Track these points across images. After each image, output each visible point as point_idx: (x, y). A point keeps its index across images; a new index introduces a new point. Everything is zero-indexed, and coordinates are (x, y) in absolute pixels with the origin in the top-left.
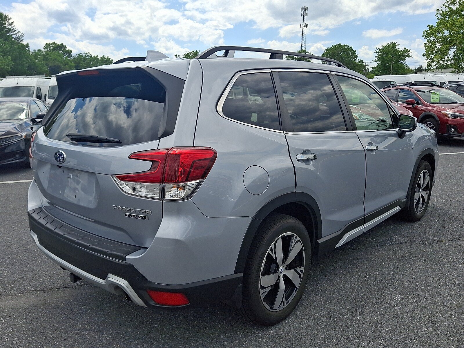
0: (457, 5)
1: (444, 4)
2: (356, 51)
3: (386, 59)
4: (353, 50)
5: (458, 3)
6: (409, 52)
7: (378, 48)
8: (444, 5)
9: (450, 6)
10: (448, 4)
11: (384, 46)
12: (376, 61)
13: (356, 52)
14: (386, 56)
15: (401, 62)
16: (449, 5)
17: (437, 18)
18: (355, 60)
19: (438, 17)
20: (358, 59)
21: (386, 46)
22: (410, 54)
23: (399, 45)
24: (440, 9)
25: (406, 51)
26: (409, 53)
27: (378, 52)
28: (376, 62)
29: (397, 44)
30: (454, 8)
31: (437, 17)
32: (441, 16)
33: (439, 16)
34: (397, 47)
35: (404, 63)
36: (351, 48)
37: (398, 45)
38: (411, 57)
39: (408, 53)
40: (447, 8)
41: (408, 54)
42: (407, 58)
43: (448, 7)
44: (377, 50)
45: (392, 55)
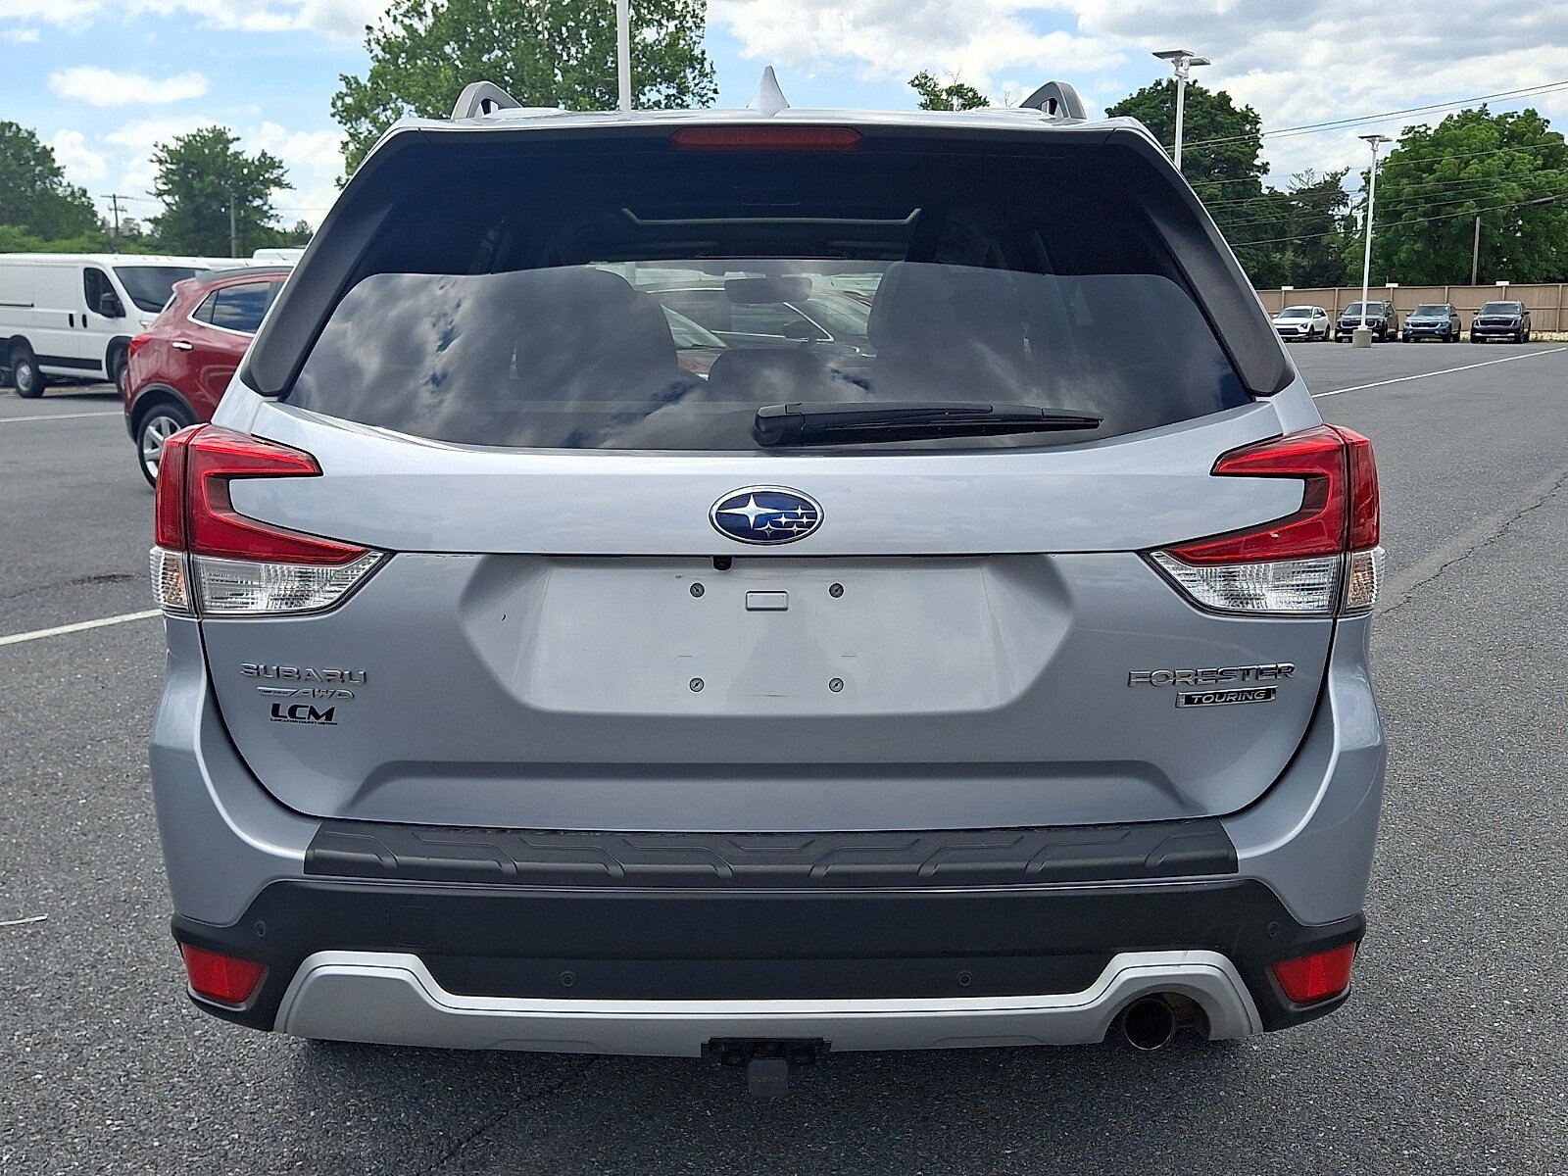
0: (430, 20)
1: (389, 10)
2: (52, 149)
3: (202, 190)
4: (41, 145)
5: (429, 14)
6: (279, 167)
7: (164, 147)
8: (388, 13)
9: (407, 21)
10: (401, 11)
11: (186, 139)
12: (160, 194)
13: (54, 155)
14: (199, 176)
15: (255, 204)
16: (405, 16)
17: (372, 55)
18: (55, 186)
19: (374, 53)
20: (65, 184)
21: (191, 138)
22: (282, 175)
23: (238, 139)
24: (376, 26)
25: (267, 163)
26: (281, 171)
27: (163, 159)
28: (160, 199)
29: (230, 136)
30: (421, 27)
31: (371, 52)
32: (383, 50)
33: (377, 50)
34: (233, 148)
35: (266, 208)
36: (32, 135)
37: (234, 139)
38: (291, 188)
39: (276, 173)
40: (398, 25)
41: (276, 176)
42: (274, 190)
43: (402, 21)
44: (160, 154)
45: (220, 176)
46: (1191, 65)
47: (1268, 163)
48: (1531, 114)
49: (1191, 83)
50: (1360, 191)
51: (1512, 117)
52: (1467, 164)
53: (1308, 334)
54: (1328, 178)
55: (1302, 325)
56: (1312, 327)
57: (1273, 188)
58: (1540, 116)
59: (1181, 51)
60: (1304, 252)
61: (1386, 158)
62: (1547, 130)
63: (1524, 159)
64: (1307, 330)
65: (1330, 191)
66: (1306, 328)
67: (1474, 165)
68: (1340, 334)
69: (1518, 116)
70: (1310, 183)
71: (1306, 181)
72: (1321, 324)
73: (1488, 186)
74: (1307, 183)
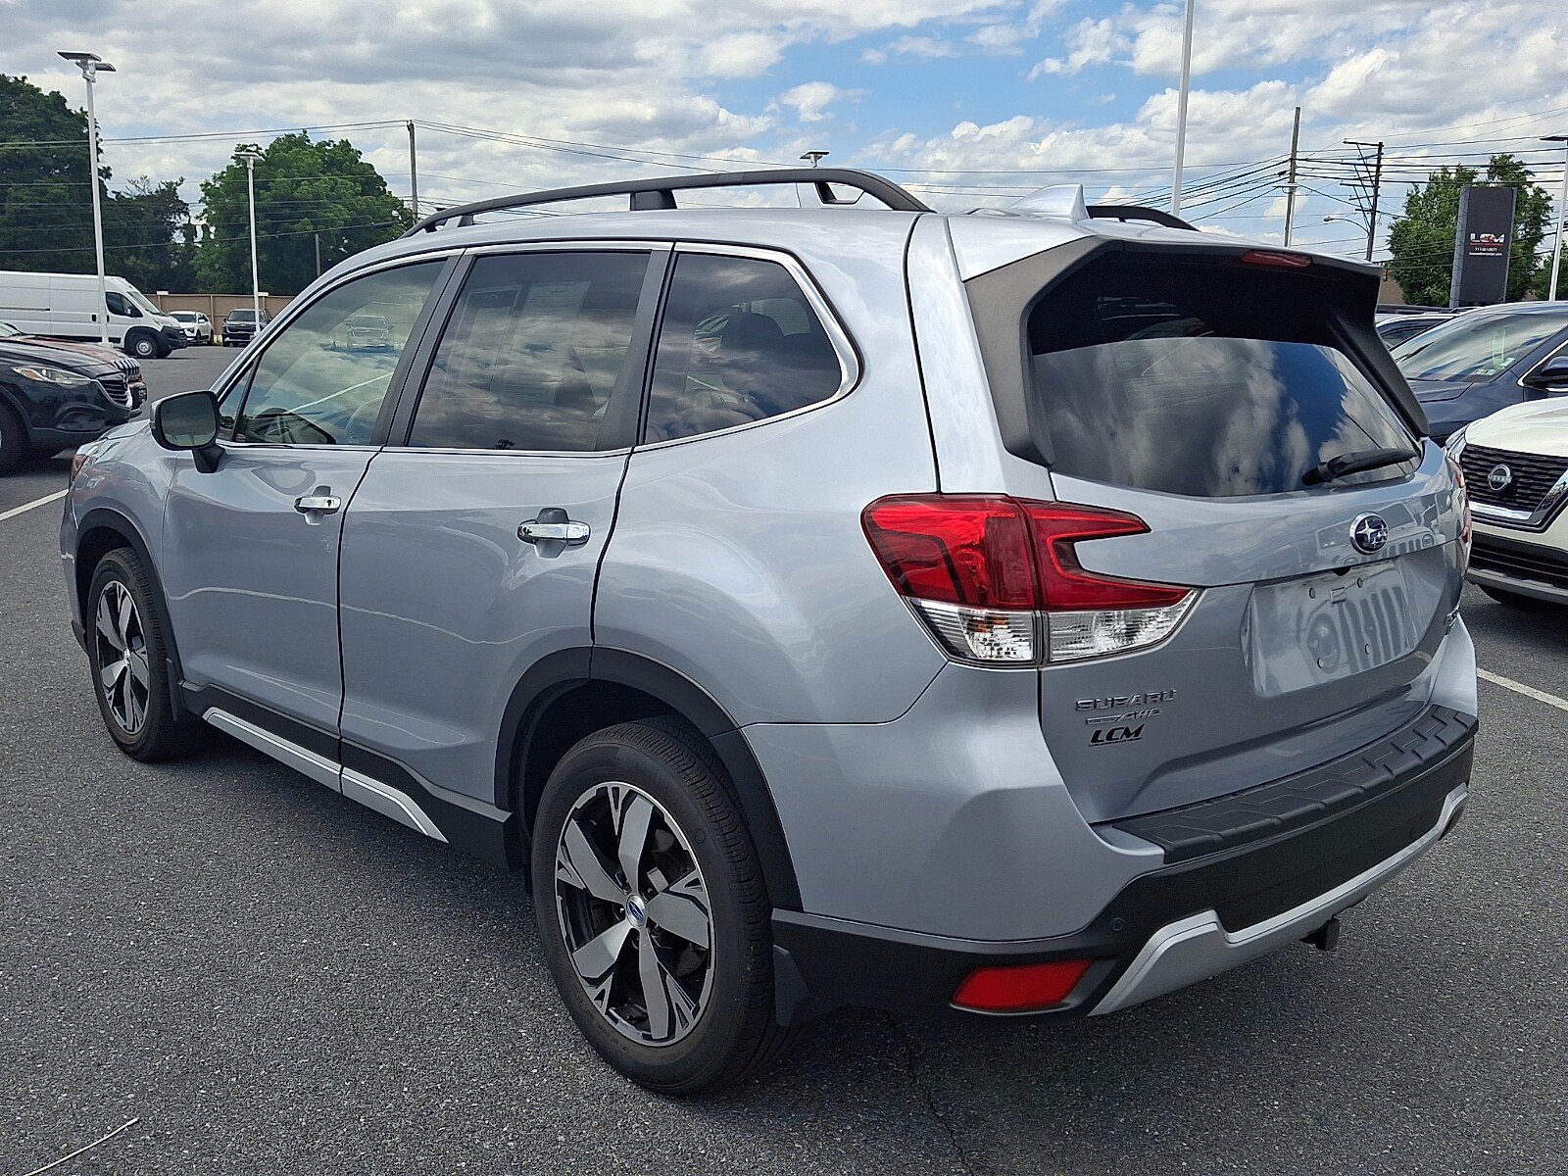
46: (97, 69)
47: (109, 168)
48: (346, 144)
49: (20, 79)
50: (200, 201)
51: (329, 145)
52: (298, 183)
53: (195, 338)
54: (163, 187)
55: (189, 330)
56: (198, 331)
57: (119, 193)
58: (353, 147)
59: (89, 55)
60: (151, 257)
61: (223, 173)
62: (360, 160)
63: (346, 185)
64: (194, 335)
65: (167, 200)
66: (193, 332)
67: (305, 187)
68: (227, 339)
69: (335, 145)
70: (146, 191)
71: (142, 188)
72: (205, 329)
73: (319, 206)
74: (144, 190)
